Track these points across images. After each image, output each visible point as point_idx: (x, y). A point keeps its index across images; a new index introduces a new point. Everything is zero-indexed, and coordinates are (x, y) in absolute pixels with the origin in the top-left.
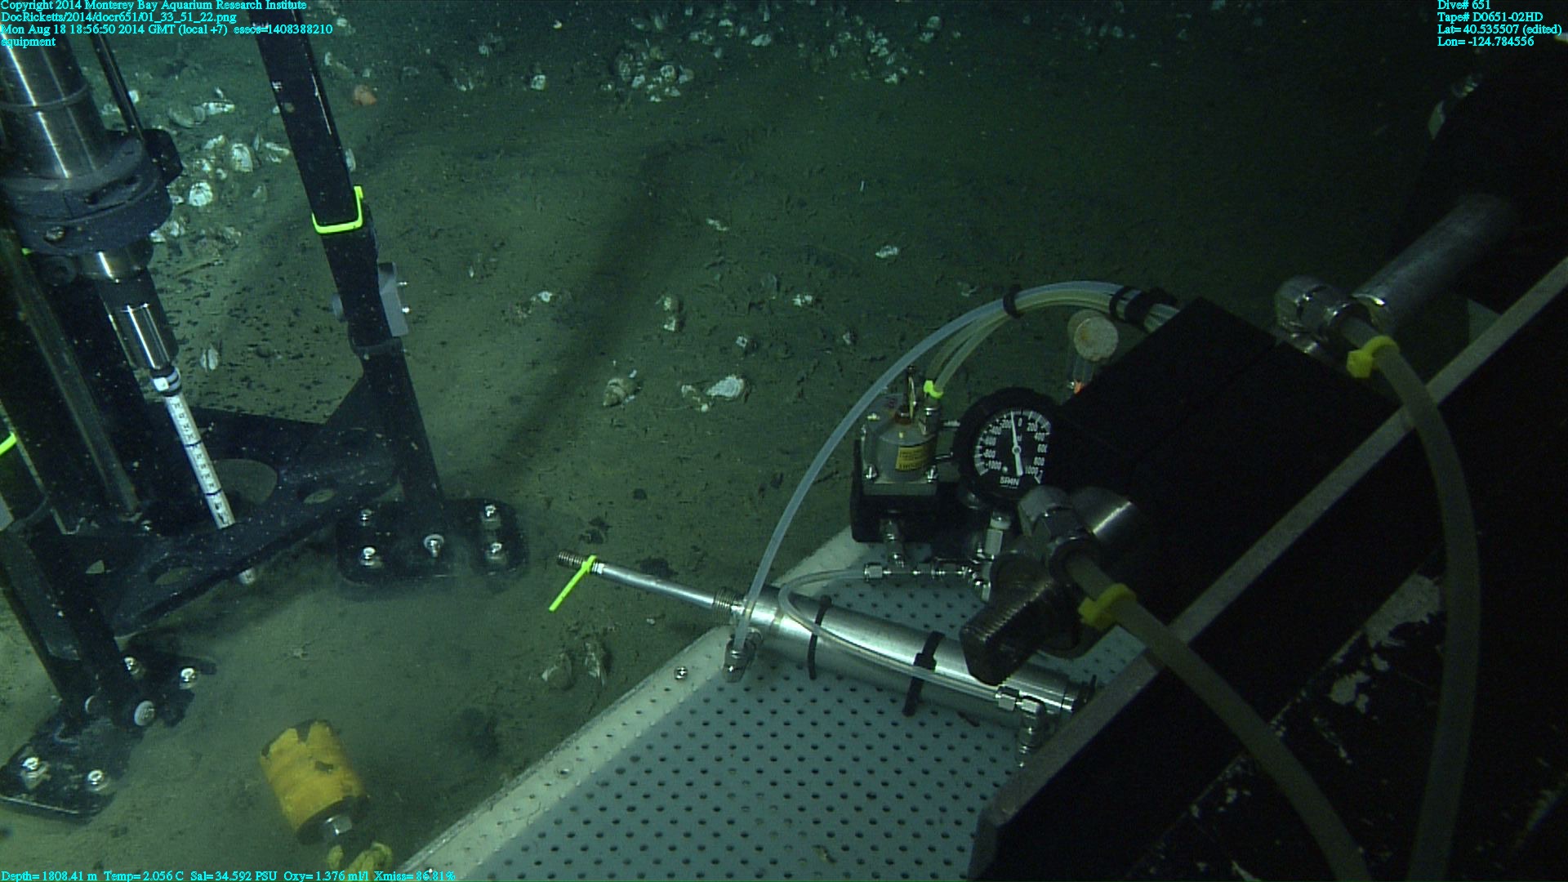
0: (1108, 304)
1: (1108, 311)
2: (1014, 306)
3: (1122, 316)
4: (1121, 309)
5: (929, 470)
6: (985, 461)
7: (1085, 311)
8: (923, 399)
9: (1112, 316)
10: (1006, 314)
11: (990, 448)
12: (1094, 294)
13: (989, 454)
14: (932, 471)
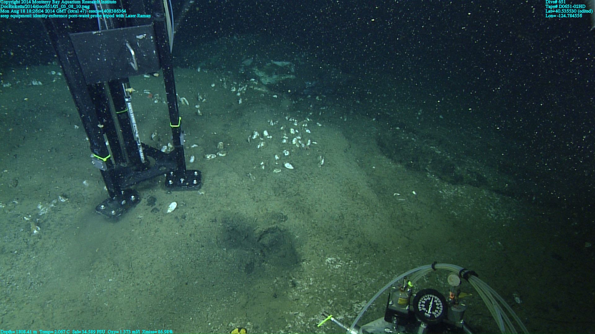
0: (459, 272)
3: (462, 276)
4: (462, 274)
7: (453, 273)
8: (407, 286)
9: (460, 276)
12: (456, 269)
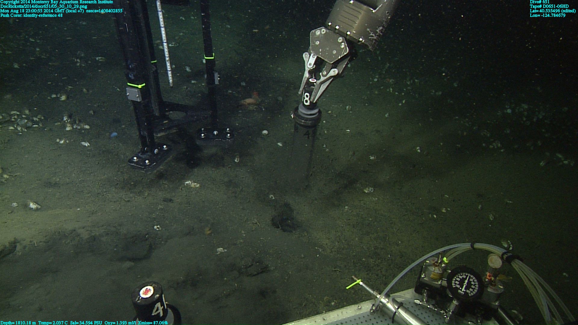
0: (501, 254)
1: (501, 256)
2: (473, 247)
3: (505, 259)
4: (505, 256)
5: (439, 281)
6: (455, 283)
8: (442, 262)
9: (502, 258)
10: (471, 247)
11: (458, 281)
13: (456, 282)
14: (440, 281)
